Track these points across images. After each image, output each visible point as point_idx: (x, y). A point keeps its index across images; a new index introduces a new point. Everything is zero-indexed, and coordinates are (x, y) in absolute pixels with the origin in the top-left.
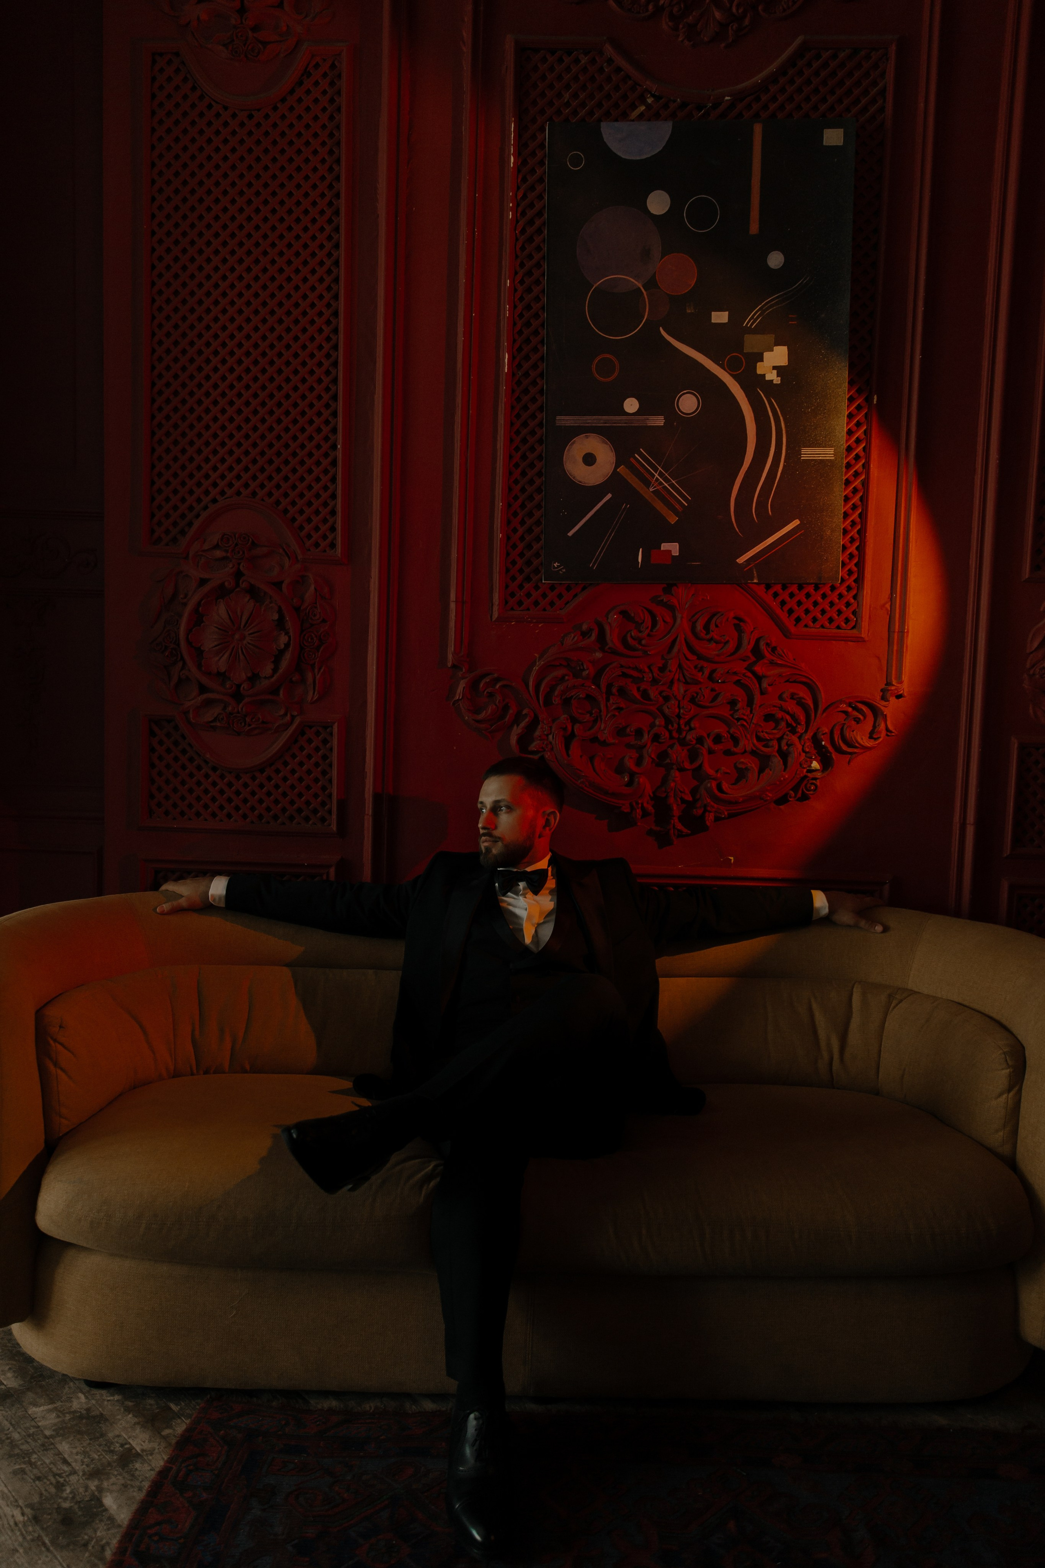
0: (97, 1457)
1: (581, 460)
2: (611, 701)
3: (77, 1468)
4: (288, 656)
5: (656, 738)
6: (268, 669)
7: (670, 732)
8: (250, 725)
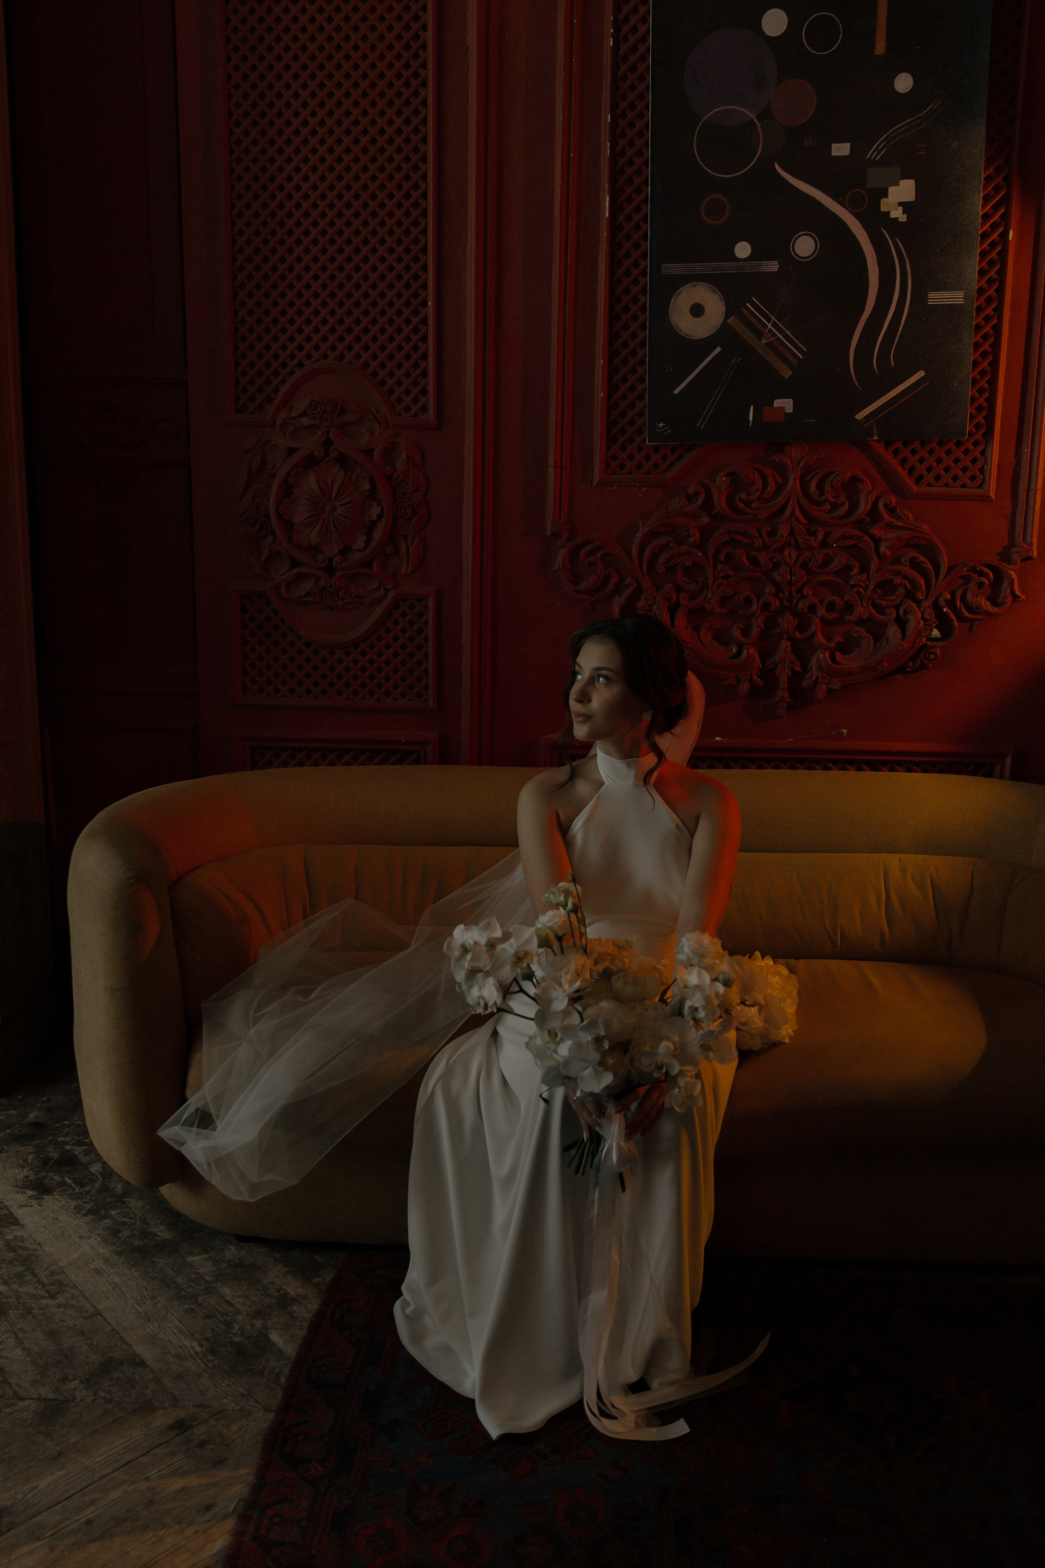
0: (257, 1300)
1: (688, 311)
2: (719, 568)
3: (241, 1309)
4: (380, 527)
5: (765, 607)
6: (361, 542)
7: (781, 600)
8: (343, 600)
